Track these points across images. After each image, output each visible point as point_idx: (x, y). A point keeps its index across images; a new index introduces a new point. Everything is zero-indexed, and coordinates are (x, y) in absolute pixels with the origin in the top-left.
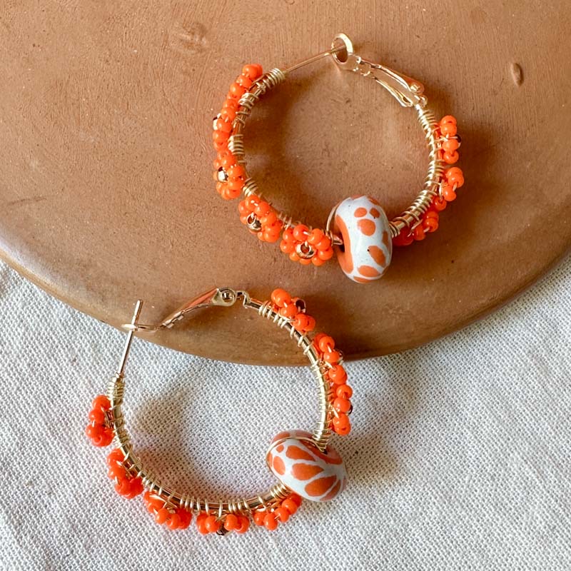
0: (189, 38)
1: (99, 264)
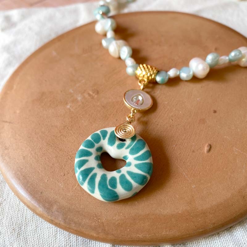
0: (91, 93)
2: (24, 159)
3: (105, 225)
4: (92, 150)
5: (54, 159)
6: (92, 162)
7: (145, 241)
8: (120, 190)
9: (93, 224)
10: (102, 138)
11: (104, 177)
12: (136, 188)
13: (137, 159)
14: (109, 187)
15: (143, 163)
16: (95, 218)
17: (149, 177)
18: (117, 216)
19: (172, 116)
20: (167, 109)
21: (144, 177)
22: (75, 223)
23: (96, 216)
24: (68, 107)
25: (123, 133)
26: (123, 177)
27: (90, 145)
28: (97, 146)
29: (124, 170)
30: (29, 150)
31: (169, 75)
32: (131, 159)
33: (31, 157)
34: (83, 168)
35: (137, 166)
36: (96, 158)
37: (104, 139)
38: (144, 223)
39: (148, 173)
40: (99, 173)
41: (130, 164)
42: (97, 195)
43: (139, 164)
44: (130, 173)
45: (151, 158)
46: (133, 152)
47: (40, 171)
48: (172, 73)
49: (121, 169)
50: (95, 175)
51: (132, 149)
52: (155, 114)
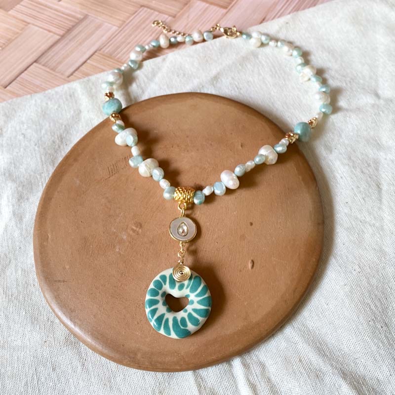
0: (135, 228)
1: (77, 312)
2: (95, 317)
3: (185, 357)
4: (159, 298)
5: (124, 310)
6: (162, 309)
7: (218, 361)
8: (191, 327)
9: (175, 359)
10: (163, 284)
11: (175, 319)
12: (202, 322)
13: (197, 296)
14: (182, 327)
15: (203, 299)
16: (175, 354)
17: (210, 309)
18: (192, 347)
19: (216, 238)
20: (210, 231)
21: (207, 310)
22: (161, 363)
23: (175, 353)
24: (117, 250)
25: (180, 275)
26: (190, 315)
27: (154, 293)
28: (161, 292)
29: (189, 308)
30: (97, 307)
31: (205, 194)
32: (192, 297)
33: (101, 314)
34: (155, 317)
35: (199, 302)
36: (164, 304)
37: (165, 284)
38: (214, 347)
39: (209, 306)
40: (170, 316)
41: (192, 302)
42: (173, 335)
43: (201, 300)
44: (195, 310)
45: (209, 291)
46: (193, 290)
47: (115, 326)
48: (207, 191)
49: (186, 308)
50: (167, 320)
51: (191, 288)
52: (201, 239)
